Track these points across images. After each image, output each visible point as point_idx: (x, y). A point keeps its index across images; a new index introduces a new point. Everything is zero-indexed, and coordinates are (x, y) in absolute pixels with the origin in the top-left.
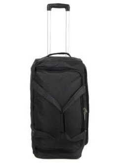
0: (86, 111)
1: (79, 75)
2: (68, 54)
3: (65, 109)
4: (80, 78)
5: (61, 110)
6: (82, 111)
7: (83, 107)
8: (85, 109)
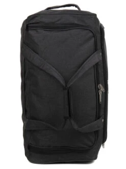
0: (102, 89)
1: (91, 34)
2: (76, 6)
3: (71, 84)
4: (93, 39)
5: (64, 85)
6: (97, 90)
7: (98, 84)
8: (101, 86)
